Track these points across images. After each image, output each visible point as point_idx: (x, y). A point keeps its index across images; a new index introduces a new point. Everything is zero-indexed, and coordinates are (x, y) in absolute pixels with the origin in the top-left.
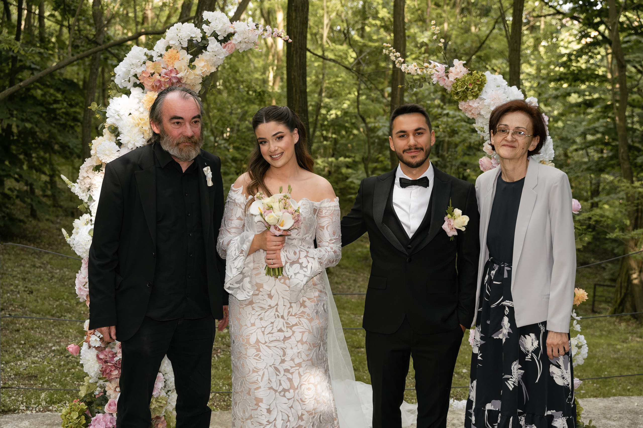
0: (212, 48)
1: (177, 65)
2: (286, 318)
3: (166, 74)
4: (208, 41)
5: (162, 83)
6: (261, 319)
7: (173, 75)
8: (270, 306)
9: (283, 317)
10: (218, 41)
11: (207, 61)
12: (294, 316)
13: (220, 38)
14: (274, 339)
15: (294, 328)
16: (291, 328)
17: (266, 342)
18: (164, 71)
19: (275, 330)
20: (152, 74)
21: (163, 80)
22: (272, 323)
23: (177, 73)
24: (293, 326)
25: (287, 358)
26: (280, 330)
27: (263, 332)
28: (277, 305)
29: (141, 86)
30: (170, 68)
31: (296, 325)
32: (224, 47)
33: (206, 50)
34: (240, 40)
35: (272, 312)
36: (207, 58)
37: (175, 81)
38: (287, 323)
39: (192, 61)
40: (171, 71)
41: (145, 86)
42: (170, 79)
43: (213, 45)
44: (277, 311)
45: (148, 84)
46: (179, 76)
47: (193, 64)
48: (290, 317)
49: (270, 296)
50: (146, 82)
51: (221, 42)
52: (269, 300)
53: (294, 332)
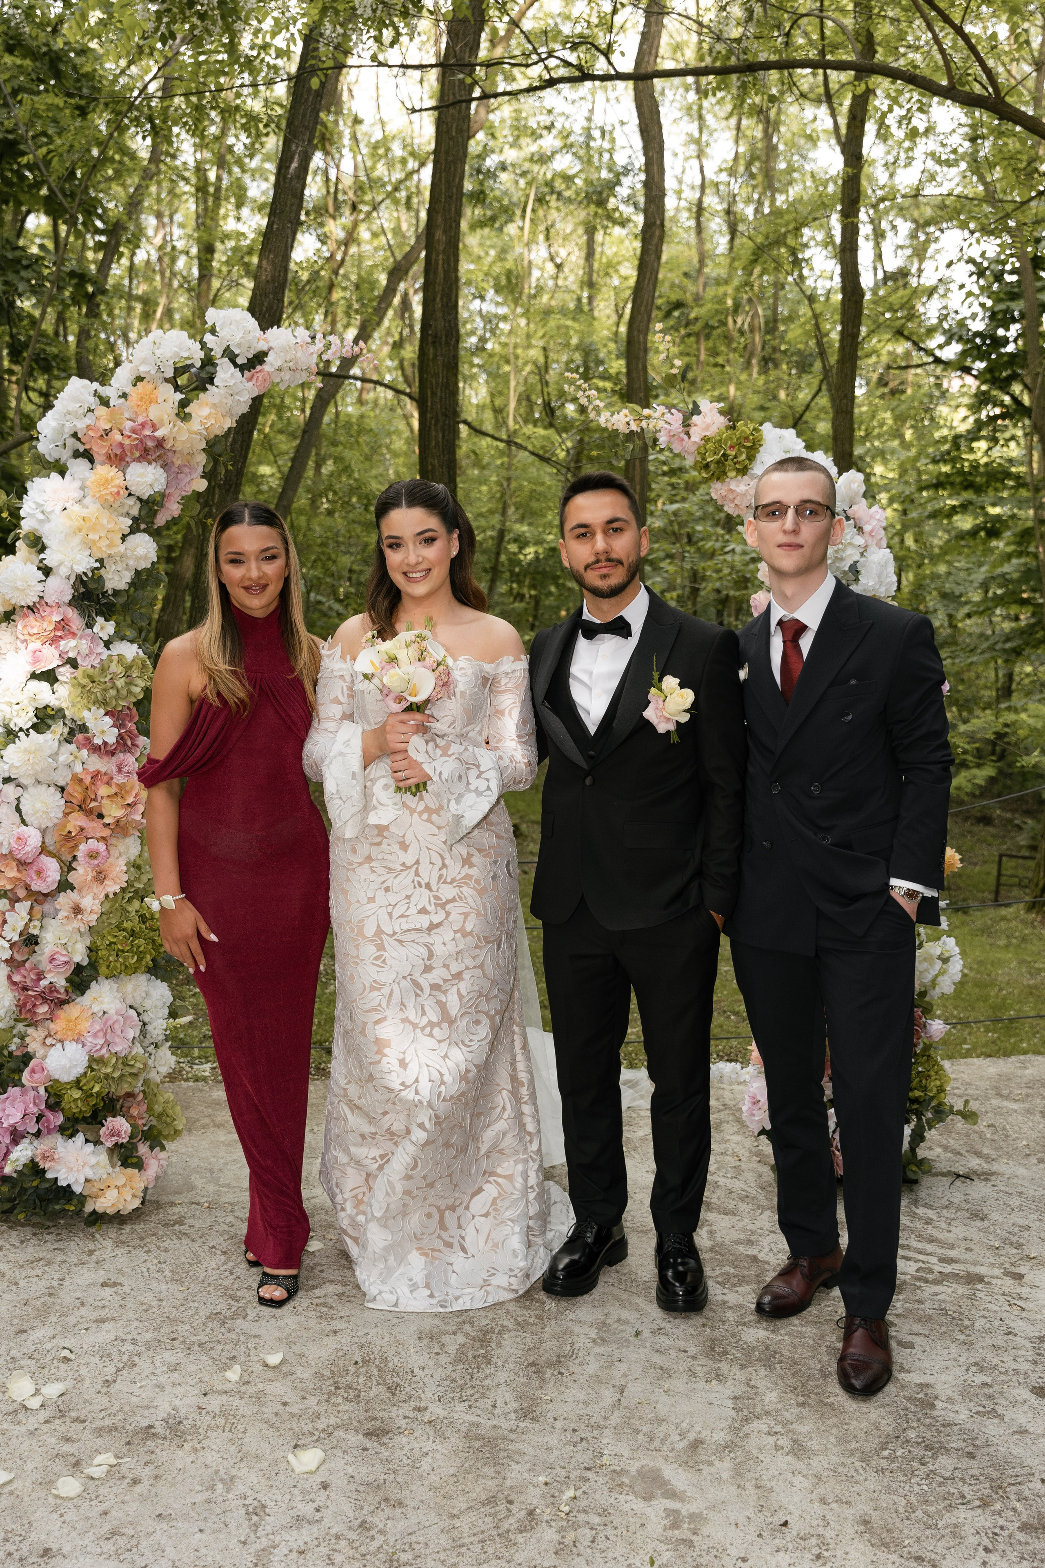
0: (223, 380)
1: (154, 413)
2: (434, 888)
3: (134, 431)
4: (214, 365)
5: (127, 448)
6: (387, 890)
7: (147, 432)
8: (403, 864)
9: (428, 886)
10: (236, 365)
11: (214, 406)
12: (451, 883)
13: (240, 361)
14: (411, 926)
15: (448, 907)
16: (443, 906)
17: (395, 933)
18: (129, 424)
19: (413, 911)
20: (107, 432)
21: (127, 442)
22: (408, 897)
23: (155, 430)
24: (448, 902)
25: (436, 963)
26: (423, 911)
27: (390, 914)
28: (417, 862)
29: (88, 456)
30: (140, 420)
31: (453, 900)
32: (250, 379)
33: (212, 383)
34: (279, 363)
35: (407, 878)
36: (216, 400)
37: (150, 444)
38: (436, 897)
39: (183, 404)
40: (143, 425)
41: (95, 456)
42: (141, 441)
43: (225, 373)
44: (417, 874)
45: (99, 450)
46: (158, 434)
47: (187, 410)
48: (442, 886)
49: (404, 847)
50: (95, 448)
51: (242, 368)
52: (401, 853)
53: (448, 914)
